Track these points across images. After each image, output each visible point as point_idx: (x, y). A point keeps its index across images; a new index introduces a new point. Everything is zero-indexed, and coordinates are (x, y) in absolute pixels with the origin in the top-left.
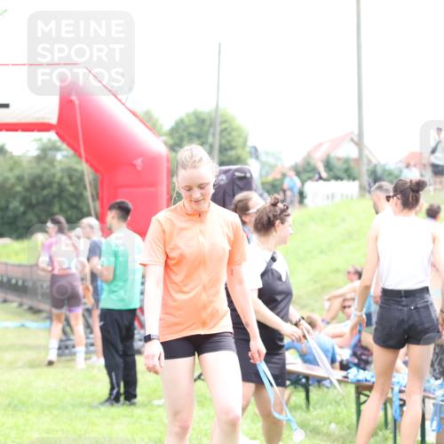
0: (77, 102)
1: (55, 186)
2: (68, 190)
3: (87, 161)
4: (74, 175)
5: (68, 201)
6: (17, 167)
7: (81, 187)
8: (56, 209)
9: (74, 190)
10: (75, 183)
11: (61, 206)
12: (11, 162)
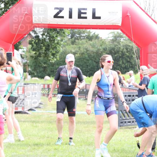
0: (130, 17)
1: (120, 52)
2: (126, 55)
3: (134, 42)
4: (128, 48)
5: (126, 59)
6: (104, 44)
7: (132, 53)
8: (121, 63)
9: (129, 55)
10: (129, 52)
11: (123, 61)
12: (101, 42)
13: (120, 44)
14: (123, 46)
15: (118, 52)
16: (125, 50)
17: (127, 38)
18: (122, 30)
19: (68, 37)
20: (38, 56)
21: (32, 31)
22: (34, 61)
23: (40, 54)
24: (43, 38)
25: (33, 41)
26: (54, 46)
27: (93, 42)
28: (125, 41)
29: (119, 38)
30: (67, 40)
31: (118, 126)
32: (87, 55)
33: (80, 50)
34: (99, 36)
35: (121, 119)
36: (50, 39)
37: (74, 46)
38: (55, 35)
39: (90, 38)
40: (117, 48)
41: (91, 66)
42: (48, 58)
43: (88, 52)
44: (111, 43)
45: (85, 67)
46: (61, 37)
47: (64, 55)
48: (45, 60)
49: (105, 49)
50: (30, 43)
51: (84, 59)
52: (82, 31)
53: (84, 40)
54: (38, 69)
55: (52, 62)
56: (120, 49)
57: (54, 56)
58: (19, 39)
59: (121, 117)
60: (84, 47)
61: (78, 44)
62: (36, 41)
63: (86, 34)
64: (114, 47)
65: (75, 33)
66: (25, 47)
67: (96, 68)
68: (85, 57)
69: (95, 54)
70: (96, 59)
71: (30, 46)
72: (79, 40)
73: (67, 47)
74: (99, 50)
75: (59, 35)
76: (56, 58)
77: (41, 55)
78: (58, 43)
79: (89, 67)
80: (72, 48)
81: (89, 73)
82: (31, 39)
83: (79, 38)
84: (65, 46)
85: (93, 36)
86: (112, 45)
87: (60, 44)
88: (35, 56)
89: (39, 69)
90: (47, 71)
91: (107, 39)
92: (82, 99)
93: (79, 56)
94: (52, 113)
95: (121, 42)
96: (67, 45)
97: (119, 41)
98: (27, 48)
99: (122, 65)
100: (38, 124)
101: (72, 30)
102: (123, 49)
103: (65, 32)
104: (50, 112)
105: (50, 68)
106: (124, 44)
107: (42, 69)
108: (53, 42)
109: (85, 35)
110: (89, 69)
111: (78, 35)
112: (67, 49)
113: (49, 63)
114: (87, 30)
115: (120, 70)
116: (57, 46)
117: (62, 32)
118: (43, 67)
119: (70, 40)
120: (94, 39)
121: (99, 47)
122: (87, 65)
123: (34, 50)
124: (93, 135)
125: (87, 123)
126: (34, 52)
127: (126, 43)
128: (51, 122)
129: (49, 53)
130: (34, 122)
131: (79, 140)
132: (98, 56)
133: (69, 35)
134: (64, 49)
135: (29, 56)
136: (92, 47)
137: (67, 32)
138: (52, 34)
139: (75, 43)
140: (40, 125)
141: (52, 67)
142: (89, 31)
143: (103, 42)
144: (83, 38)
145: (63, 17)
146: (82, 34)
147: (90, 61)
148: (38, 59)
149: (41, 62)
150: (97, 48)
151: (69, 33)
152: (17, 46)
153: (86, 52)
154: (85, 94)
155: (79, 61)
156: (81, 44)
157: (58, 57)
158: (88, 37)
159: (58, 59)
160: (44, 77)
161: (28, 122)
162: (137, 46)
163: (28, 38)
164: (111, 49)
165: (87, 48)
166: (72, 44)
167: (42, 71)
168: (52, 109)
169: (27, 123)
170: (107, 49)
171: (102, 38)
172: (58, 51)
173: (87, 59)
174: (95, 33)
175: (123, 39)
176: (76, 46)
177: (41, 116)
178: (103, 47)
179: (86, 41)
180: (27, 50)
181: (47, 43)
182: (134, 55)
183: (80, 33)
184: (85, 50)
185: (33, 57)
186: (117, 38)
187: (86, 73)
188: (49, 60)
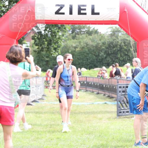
0: (127, 12)
1: (118, 46)
2: (124, 48)
3: (131, 36)
4: (126, 42)
5: (124, 53)
6: (103, 39)
7: (129, 47)
8: (119, 56)
9: (126, 48)
10: (127, 45)
11: (121, 55)
12: (100, 37)
13: (118, 38)
14: (121, 40)
15: (116, 46)
16: (123, 44)
17: (125, 33)
18: (119, 25)
19: (69, 32)
20: (41, 51)
21: (35, 27)
22: (37, 55)
23: (42, 48)
24: (45, 34)
25: (36, 36)
26: (55, 41)
27: (93, 37)
28: (123, 36)
29: (117, 33)
30: (68, 35)
31: (117, 116)
32: (87, 49)
33: (80, 44)
34: (98, 30)
35: (119, 109)
36: (52, 34)
37: (75, 40)
38: (56, 31)
39: (89, 33)
40: (115, 42)
41: (91, 60)
42: (50, 52)
43: (88, 46)
44: (110, 38)
45: (85, 61)
46: (62, 32)
47: (65, 49)
48: (47, 54)
49: (104, 43)
50: (33, 38)
51: (84, 53)
52: (82, 27)
53: (84, 34)
54: (40, 63)
55: (54, 56)
56: (118, 43)
57: (56, 51)
58: (23, 35)
59: (119, 107)
60: (84, 41)
61: (79, 38)
62: (38, 36)
63: (86, 29)
64: (112, 41)
65: (75, 28)
66: (29, 42)
67: (96, 61)
68: (85, 51)
69: (94, 48)
70: (95, 53)
71: (33, 41)
72: (80, 35)
73: (68, 42)
74: (98, 44)
75: (61, 30)
76: (57, 52)
77: (44, 50)
78: (59, 38)
79: (89, 61)
80: (73, 42)
81: (89, 66)
82: (34, 35)
83: (79, 33)
84: (66, 41)
85: (92, 31)
86: (110, 39)
87: (61, 39)
88: (38, 51)
89: (42, 63)
90: (49, 64)
91: (106, 34)
92: (83, 90)
93: (80, 50)
94: (54, 104)
95: (119, 36)
96: (68, 39)
97: (117, 35)
98: (31, 43)
99: (120, 58)
100: (41, 115)
101: (72, 26)
102: (121, 43)
103: (66, 27)
104: (53, 103)
105: (52, 61)
106: (122, 38)
107: (45, 63)
108: (55, 37)
109: (84, 30)
110: (89, 62)
111: (78, 30)
112: (68, 43)
113: (51, 57)
114: (87, 25)
115: (118, 62)
116: (58, 41)
117: (64, 28)
118: (45, 61)
119: (71, 35)
120: (93, 34)
121: (98, 42)
122: (88, 59)
123: (36, 45)
124: (93, 124)
125: (87, 113)
126: (37, 47)
127: (123, 37)
128: (53, 113)
129: (51, 47)
130: (37, 113)
131: (80, 129)
132: (97, 50)
133: (70, 30)
134: (65, 43)
135: (32, 51)
136: (91, 42)
137: (68, 27)
138: (54, 30)
139: (76, 38)
140: (43, 115)
141: (54, 61)
142: (89, 27)
143: (102, 37)
144: (83, 33)
145: (63, 14)
146: (82, 29)
147: (90, 55)
148: (41, 53)
149: (43, 56)
150: (96, 42)
151: (70, 29)
152: (21, 41)
153: (87, 46)
154: (86, 86)
155: (79, 54)
156: (81, 39)
157: (59, 51)
158: (88, 32)
159: (59, 53)
160: (47, 70)
161: (32, 112)
162: (134, 40)
163: (31, 34)
164: (110, 43)
165: (87, 42)
166: (72, 39)
167: (44, 64)
168: (55, 100)
169: (31, 114)
170: (105, 43)
171: (101, 33)
172: (60, 46)
173: (87, 53)
174: (94, 28)
175: (121, 34)
176: (76, 41)
177: (44, 107)
178: (102, 41)
179: (86, 36)
180: (30, 45)
181: (49, 38)
182: (132, 48)
183: (80, 28)
184: (85, 45)
185: (36, 51)
186: (115, 33)
187: (86, 66)
188: (52, 54)
